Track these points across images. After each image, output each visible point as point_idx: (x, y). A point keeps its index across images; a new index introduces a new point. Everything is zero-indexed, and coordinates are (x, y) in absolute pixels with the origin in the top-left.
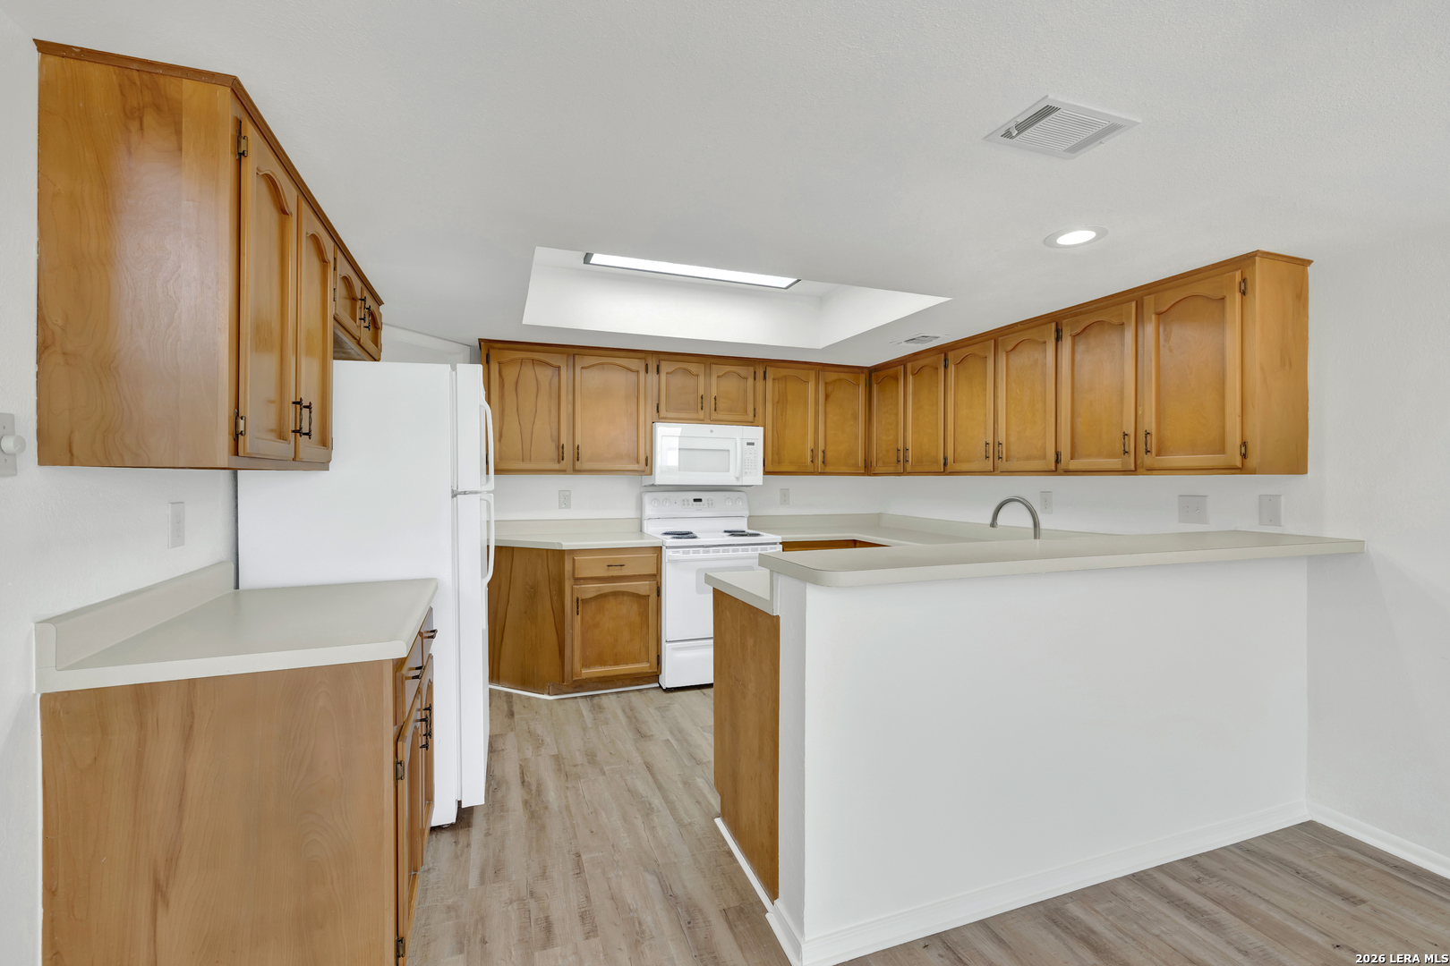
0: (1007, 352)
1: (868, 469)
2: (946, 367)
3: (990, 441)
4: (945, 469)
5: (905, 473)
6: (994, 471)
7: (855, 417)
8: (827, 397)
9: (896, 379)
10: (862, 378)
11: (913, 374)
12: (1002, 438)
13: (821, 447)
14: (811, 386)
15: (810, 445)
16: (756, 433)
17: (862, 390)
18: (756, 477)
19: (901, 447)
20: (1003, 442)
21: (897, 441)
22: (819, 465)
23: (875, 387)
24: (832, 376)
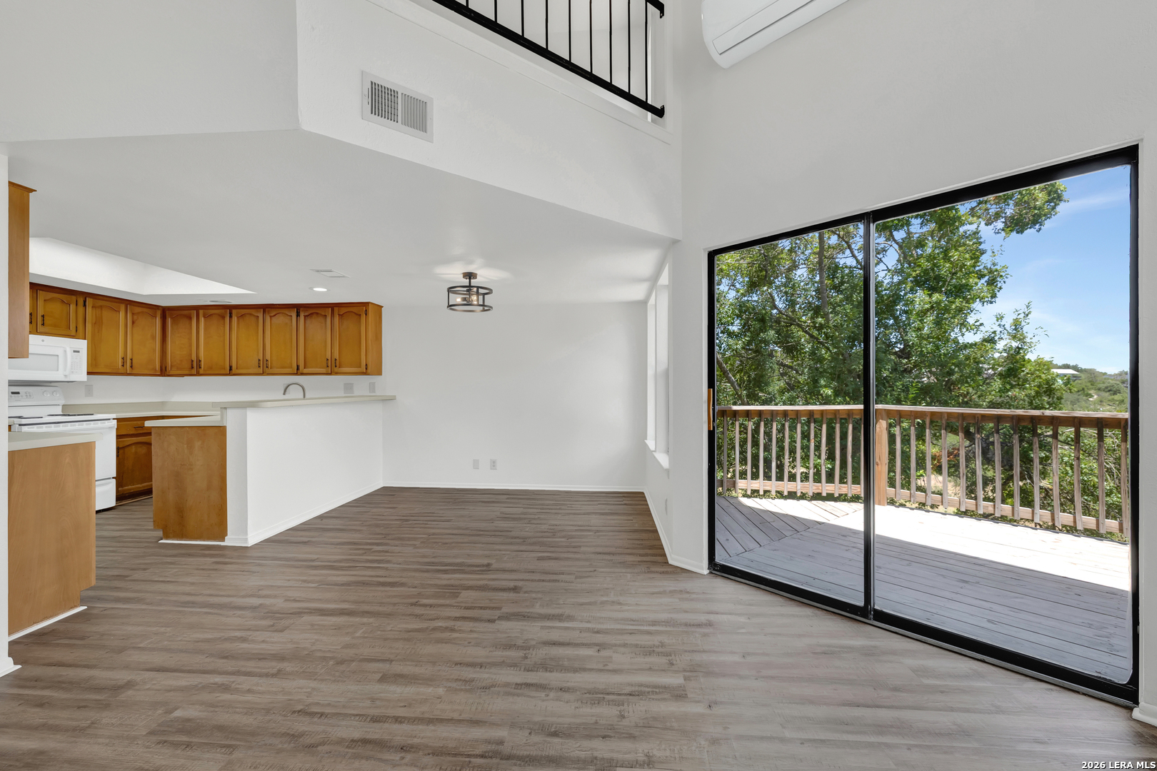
0: (271, 317)
1: (163, 372)
2: (231, 317)
3: (261, 359)
4: (230, 372)
5: (198, 374)
6: (263, 374)
7: (154, 338)
8: (133, 323)
9: (190, 318)
10: (159, 313)
11: (204, 317)
12: (268, 357)
13: (129, 357)
14: (122, 314)
15: (121, 354)
16: (82, 345)
17: (158, 321)
18: (81, 375)
19: (194, 358)
20: (269, 359)
21: (191, 355)
22: (128, 369)
23: (169, 321)
24: (138, 310)
